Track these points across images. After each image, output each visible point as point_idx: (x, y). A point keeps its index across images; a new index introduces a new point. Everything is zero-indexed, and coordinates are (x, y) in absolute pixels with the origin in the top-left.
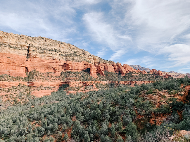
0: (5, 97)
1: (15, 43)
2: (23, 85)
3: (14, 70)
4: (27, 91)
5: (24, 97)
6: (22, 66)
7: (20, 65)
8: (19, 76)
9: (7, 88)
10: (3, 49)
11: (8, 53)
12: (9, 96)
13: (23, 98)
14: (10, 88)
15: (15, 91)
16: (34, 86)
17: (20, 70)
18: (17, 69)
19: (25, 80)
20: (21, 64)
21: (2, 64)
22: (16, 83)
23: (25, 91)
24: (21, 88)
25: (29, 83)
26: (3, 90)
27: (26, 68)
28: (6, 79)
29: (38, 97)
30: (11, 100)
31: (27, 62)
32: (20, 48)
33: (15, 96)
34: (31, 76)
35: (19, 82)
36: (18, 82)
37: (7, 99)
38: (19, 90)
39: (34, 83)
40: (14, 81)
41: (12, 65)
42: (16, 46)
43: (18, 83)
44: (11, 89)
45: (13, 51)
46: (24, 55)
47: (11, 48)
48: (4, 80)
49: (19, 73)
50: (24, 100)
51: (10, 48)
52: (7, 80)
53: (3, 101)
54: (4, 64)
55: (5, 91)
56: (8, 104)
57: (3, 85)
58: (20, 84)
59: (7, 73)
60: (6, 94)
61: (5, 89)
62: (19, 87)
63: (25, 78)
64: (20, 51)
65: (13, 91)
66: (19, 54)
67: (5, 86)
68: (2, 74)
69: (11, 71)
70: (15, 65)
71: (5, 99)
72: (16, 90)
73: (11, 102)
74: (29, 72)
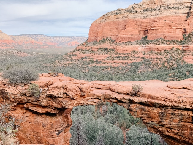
0: (156, 60)
1: (175, 3)
2: (177, 49)
3: (170, 33)
4: (179, 55)
5: (173, 61)
6: (178, 28)
7: (176, 27)
8: (175, 39)
9: (160, 51)
10: (161, 12)
11: (165, 15)
12: (159, 59)
13: (172, 63)
14: (162, 51)
15: (166, 55)
16: (189, 50)
17: (176, 32)
18: (172, 32)
19: (180, 44)
20: (178, 25)
21: (158, 29)
22: (169, 47)
23: (176, 55)
24: (174, 52)
25: (184, 46)
26: (156, 53)
27: (185, 29)
28: (160, 42)
29: (188, 63)
30: (160, 63)
31: (186, 22)
32: (180, 7)
33: (164, 59)
34: (189, 39)
35: (173, 45)
36: (171, 45)
37: (156, 62)
38: (171, 54)
39: (189, 47)
40: (167, 44)
41: (167, 28)
42: (176, 5)
43: (171, 47)
44: (163, 53)
45: (171, 12)
46: (184, 15)
47: (170, 10)
48: (158, 44)
49: (174, 36)
50: (171, 64)
51: (168, 10)
52: (160, 44)
53: (153, 63)
54: (160, 28)
55: (157, 54)
56: (156, 66)
57: (156, 49)
58: (173, 47)
59: (162, 36)
60: (156, 57)
61: (158, 52)
62: (171, 51)
63: (181, 42)
64: (179, 11)
65: (164, 55)
66: (178, 15)
67: (158, 50)
68: (158, 38)
69: (166, 34)
70: (171, 27)
71: (155, 62)
72: (168, 54)
73: (159, 65)
74: (187, 34)
